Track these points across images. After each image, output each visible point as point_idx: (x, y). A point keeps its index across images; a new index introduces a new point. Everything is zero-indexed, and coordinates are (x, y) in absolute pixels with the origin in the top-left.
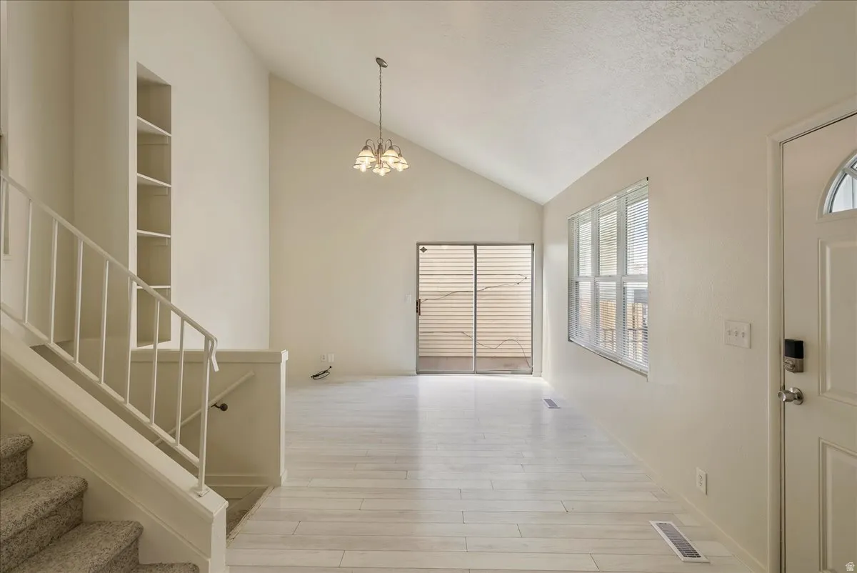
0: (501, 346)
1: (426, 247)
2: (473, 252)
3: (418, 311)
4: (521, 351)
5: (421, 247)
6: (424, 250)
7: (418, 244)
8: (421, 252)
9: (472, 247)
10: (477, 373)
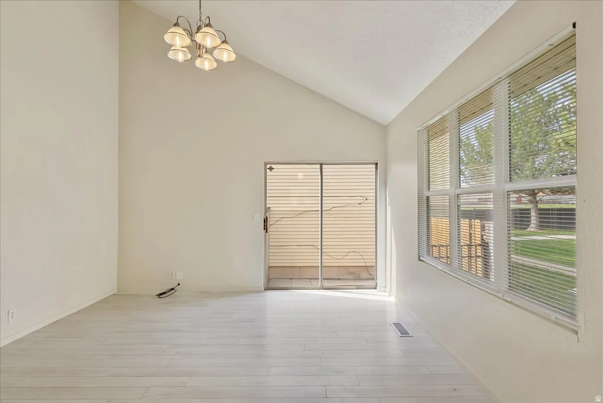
0: (345, 258)
1: (273, 166)
2: (319, 170)
3: (266, 228)
4: (363, 261)
5: (268, 166)
6: (271, 169)
7: (266, 164)
8: (268, 170)
9: (318, 166)
10: (323, 289)
